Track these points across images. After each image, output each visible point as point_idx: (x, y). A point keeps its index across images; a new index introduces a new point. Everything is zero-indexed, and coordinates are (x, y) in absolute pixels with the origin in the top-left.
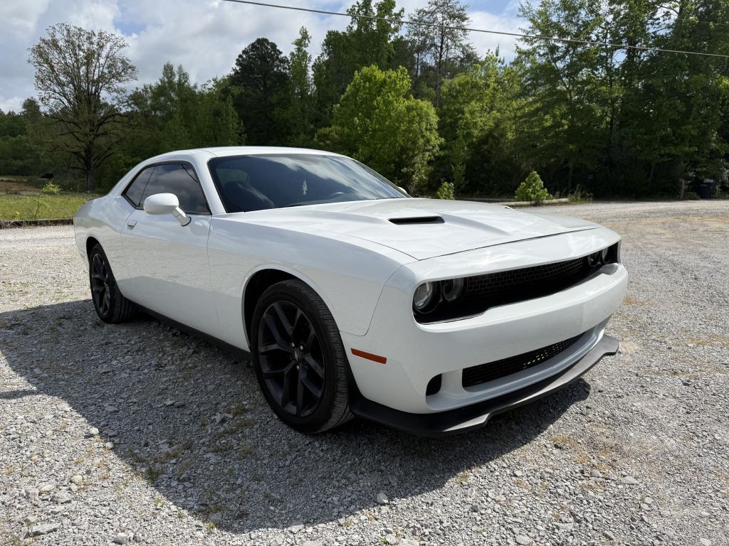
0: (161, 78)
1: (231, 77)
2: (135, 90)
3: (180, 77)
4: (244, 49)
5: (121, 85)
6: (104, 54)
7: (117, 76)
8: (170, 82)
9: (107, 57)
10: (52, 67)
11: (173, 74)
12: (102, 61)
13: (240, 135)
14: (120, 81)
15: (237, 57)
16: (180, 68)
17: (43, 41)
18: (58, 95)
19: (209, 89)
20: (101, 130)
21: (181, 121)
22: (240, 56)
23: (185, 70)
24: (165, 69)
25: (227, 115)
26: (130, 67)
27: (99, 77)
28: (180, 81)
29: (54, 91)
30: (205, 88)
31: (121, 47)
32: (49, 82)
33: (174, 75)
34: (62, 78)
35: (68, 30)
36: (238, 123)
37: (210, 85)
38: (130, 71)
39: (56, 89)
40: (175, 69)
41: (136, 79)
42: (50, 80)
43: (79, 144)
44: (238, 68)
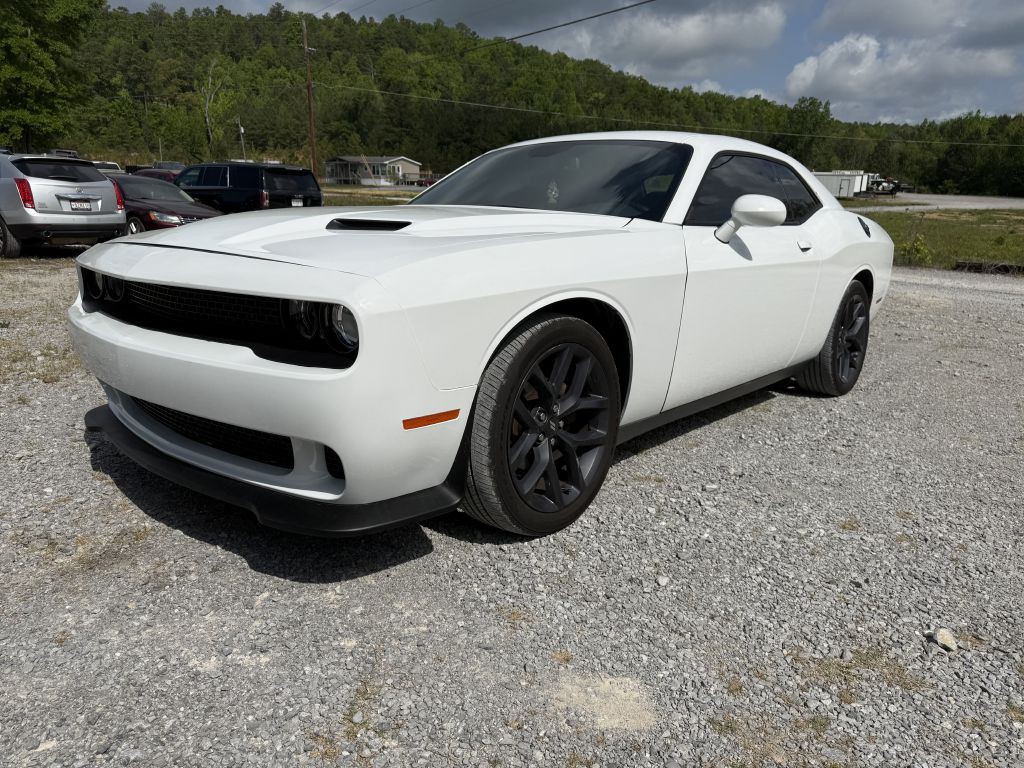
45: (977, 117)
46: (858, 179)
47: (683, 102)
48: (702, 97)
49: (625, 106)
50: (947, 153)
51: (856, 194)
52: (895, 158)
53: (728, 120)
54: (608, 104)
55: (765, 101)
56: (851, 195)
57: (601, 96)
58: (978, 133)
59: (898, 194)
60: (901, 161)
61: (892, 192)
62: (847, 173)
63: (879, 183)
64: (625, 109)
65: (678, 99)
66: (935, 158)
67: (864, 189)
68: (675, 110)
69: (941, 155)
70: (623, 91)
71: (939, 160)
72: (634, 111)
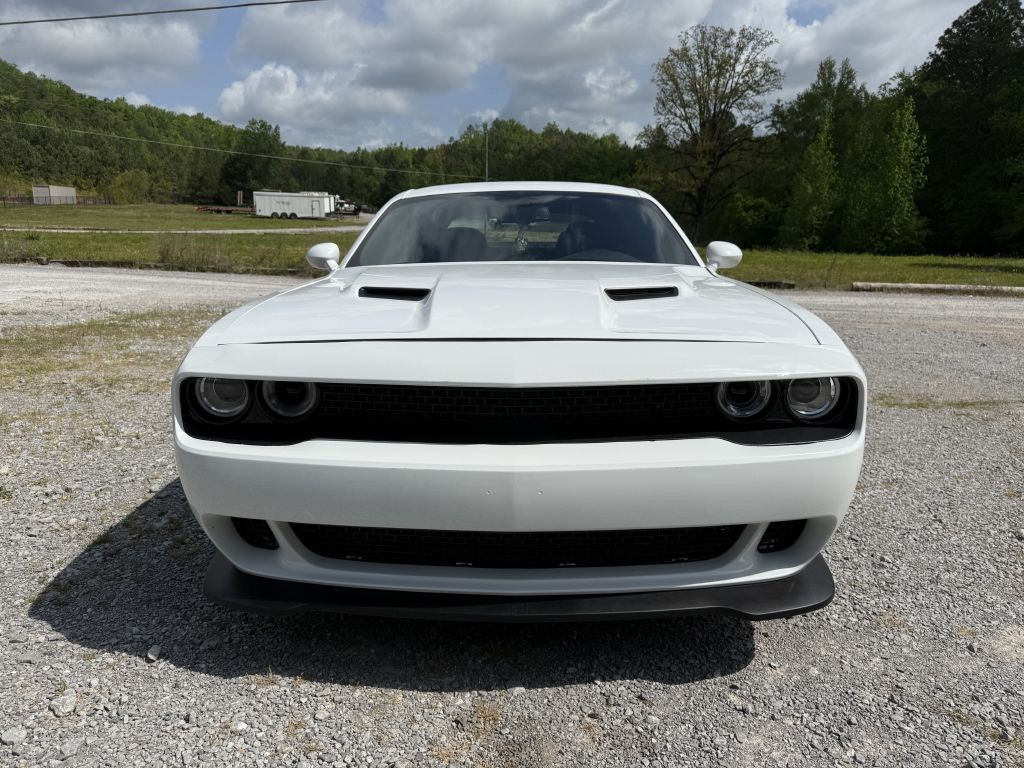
0: (814, 82)
1: (925, 66)
2: (776, 103)
3: (843, 76)
4: (956, 18)
5: (758, 99)
6: (743, 58)
7: (756, 87)
8: (827, 86)
9: (747, 61)
10: (676, 84)
11: (832, 75)
12: (739, 68)
13: (917, 159)
14: (758, 93)
15: (942, 34)
16: (845, 63)
17: (672, 51)
18: (678, 119)
19: (892, 91)
20: (723, 161)
21: (829, 142)
22: (948, 31)
23: (853, 65)
24: (822, 68)
25: (902, 128)
26: (772, 72)
27: (732, 91)
28: (841, 83)
29: (675, 115)
30: (885, 89)
31: (767, 44)
32: (671, 104)
33: (835, 75)
34: (686, 98)
35: (704, 33)
36: (919, 141)
37: (894, 85)
38: (772, 76)
39: (678, 112)
40: (837, 68)
41: (780, 88)
42: (673, 101)
43: (693, 182)
44: (939, 52)
45: (401, 148)
46: (327, 200)
47: (120, 114)
48: (139, 110)
49: (49, 113)
50: (386, 178)
51: (327, 215)
52: (346, 181)
53: (176, 137)
54: (26, 109)
55: (208, 120)
56: (323, 216)
57: (14, 99)
58: (406, 162)
59: (361, 214)
60: (351, 184)
61: (356, 213)
62: (316, 194)
63: (342, 205)
64: (48, 116)
65: (114, 111)
66: (378, 183)
67: (333, 210)
68: (113, 122)
69: (382, 180)
70: (42, 97)
71: (381, 184)
72: (63, 119)
